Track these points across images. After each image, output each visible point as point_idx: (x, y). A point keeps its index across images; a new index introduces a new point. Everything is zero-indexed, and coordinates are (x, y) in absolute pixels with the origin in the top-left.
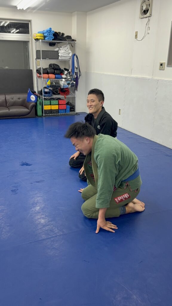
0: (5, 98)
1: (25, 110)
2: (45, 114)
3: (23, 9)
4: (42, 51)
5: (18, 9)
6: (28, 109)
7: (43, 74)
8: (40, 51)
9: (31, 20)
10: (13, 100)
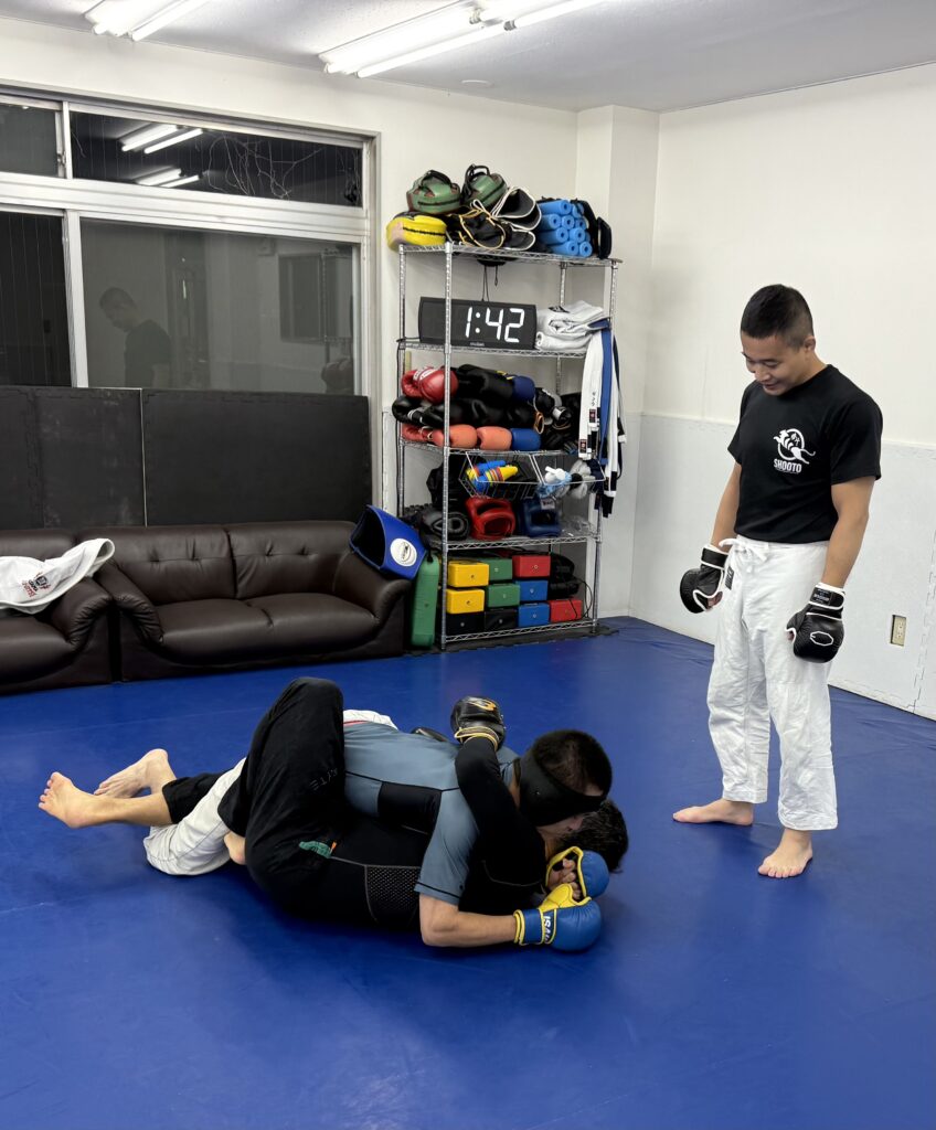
0: (231, 550)
1: (352, 618)
2: (447, 634)
3: (355, 75)
4: (454, 302)
5: (331, 69)
6: (371, 611)
7: (452, 423)
8: (443, 301)
9: (380, 133)
10: (273, 558)
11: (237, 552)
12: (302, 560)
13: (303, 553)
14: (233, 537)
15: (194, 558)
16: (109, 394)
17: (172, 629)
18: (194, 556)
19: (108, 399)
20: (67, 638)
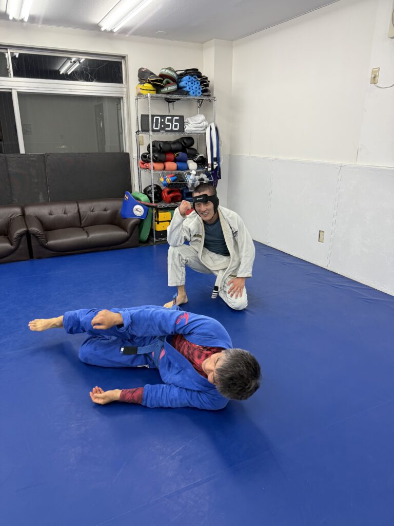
0: (78, 209)
1: (117, 234)
2: (156, 238)
3: (112, 31)
5: (103, 29)
6: (126, 230)
7: (154, 162)
9: (127, 55)
10: (94, 212)
11: (80, 211)
12: (105, 212)
13: (105, 210)
14: (79, 205)
15: (65, 213)
16: (32, 155)
17: (50, 240)
18: (65, 212)
19: (32, 157)
20: (12, 244)
